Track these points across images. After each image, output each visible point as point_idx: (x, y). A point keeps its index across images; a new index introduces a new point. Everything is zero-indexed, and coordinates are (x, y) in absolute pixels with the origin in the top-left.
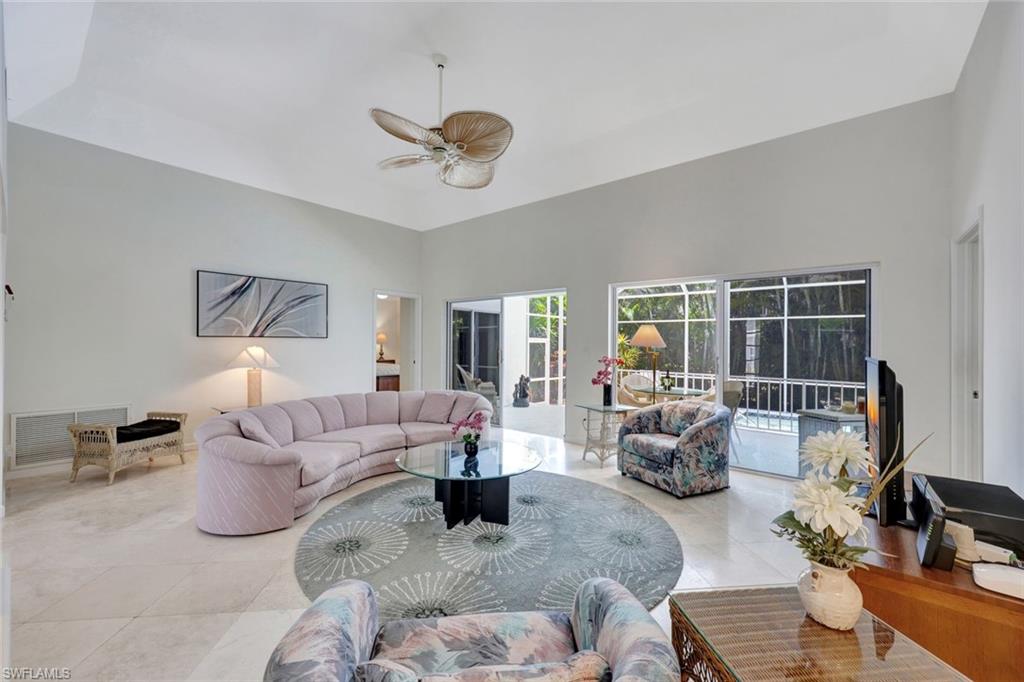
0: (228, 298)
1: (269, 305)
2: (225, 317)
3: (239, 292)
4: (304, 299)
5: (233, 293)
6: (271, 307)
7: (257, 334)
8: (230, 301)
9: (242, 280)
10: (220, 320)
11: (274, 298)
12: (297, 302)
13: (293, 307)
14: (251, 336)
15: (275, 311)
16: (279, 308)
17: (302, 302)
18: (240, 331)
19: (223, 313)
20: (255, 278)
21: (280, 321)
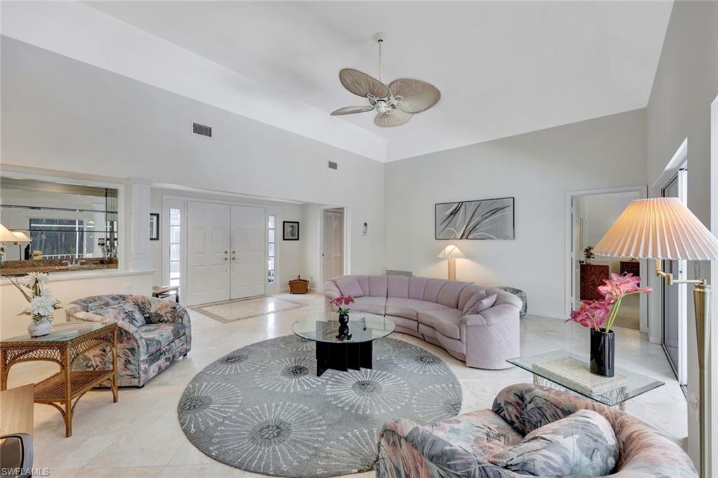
0: (449, 217)
1: (471, 219)
2: (447, 228)
3: (454, 213)
4: (494, 211)
5: (451, 214)
6: (473, 219)
7: (464, 237)
8: (450, 219)
9: (456, 204)
10: (445, 230)
11: (474, 213)
12: (488, 214)
13: (486, 218)
14: (461, 238)
15: (474, 222)
16: (477, 220)
17: (492, 214)
18: (455, 236)
19: (447, 226)
20: (462, 202)
21: (478, 229)
